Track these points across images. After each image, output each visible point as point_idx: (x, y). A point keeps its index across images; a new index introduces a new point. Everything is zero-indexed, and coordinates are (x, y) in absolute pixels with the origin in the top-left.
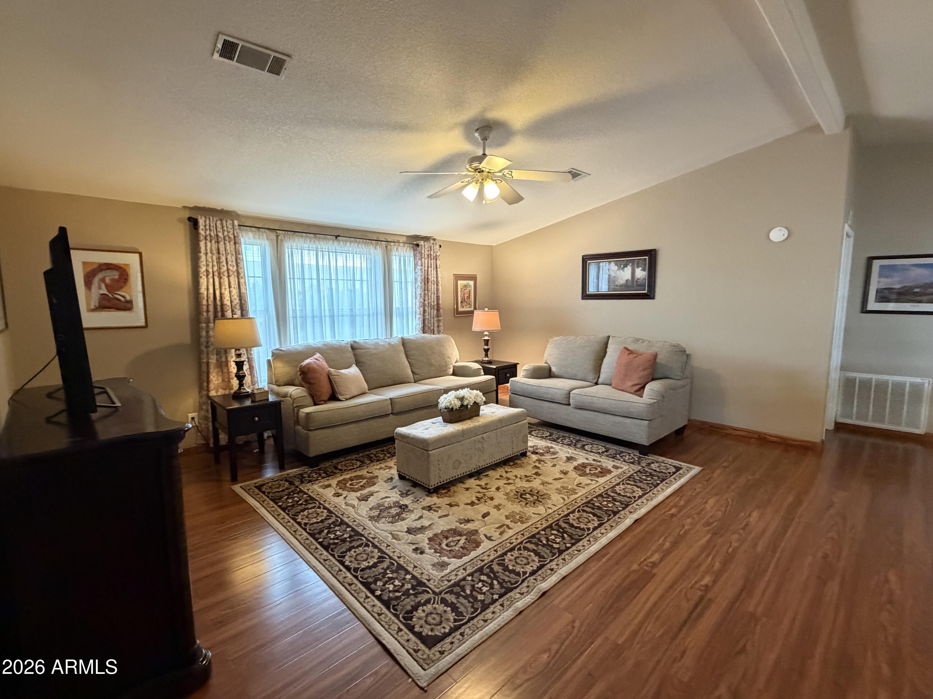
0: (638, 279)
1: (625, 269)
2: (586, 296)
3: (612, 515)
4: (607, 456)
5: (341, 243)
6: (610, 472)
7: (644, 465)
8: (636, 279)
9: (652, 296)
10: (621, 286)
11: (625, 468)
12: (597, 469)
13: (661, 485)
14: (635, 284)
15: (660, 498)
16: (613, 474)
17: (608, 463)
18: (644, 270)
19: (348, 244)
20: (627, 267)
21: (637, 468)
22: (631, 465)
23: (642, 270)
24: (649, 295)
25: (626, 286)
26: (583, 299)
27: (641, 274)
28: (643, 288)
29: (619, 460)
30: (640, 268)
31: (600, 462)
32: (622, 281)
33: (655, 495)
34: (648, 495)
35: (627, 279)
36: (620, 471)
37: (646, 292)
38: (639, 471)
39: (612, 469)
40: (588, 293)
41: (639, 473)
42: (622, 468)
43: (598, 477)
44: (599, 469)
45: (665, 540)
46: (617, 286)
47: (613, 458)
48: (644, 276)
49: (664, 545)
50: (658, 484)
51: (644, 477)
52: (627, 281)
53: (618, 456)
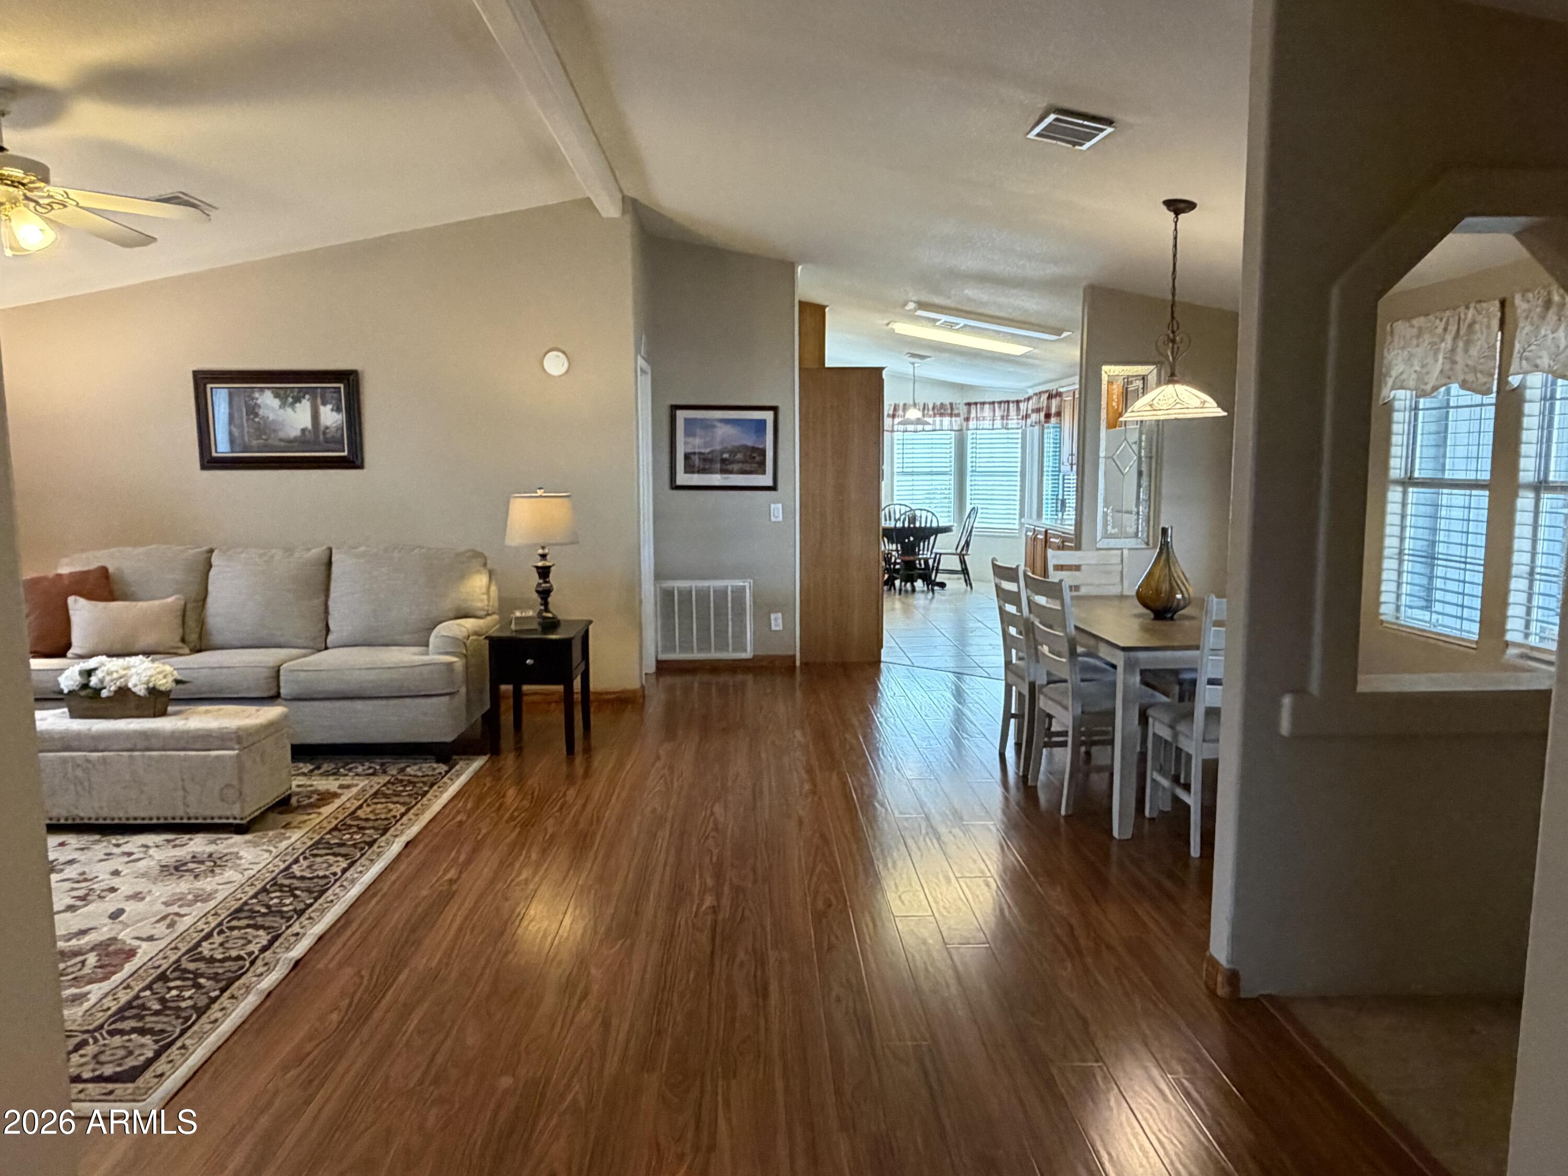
0: (327, 428)
1: (298, 405)
2: (210, 462)
3: (367, 848)
4: (321, 775)
6: (336, 795)
7: (395, 772)
8: (322, 428)
9: (358, 463)
10: (290, 441)
11: (361, 785)
12: (310, 798)
13: (431, 791)
14: (321, 437)
15: (436, 807)
16: (344, 798)
17: (331, 784)
18: (338, 409)
20: (300, 402)
21: (384, 779)
22: (372, 777)
23: (332, 410)
24: (353, 462)
25: (303, 440)
26: (203, 467)
27: (331, 418)
28: (339, 446)
29: (346, 775)
30: (329, 407)
31: (311, 786)
32: (294, 433)
33: (427, 807)
34: (416, 808)
35: (302, 426)
36: (354, 790)
37: (346, 453)
38: (389, 782)
39: (339, 791)
40: (214, 454)
41: (390, 786)
42: (357, 785)
43: (319, 807)
44: (315, 797)
45: (458, 852)
46: (281, 440)
47: (334, 774)
48: (339, 422)
49: (458, 858)
50: (427, 792)
51: (401, 788)
52: (303, 430)
53: (342, 770)
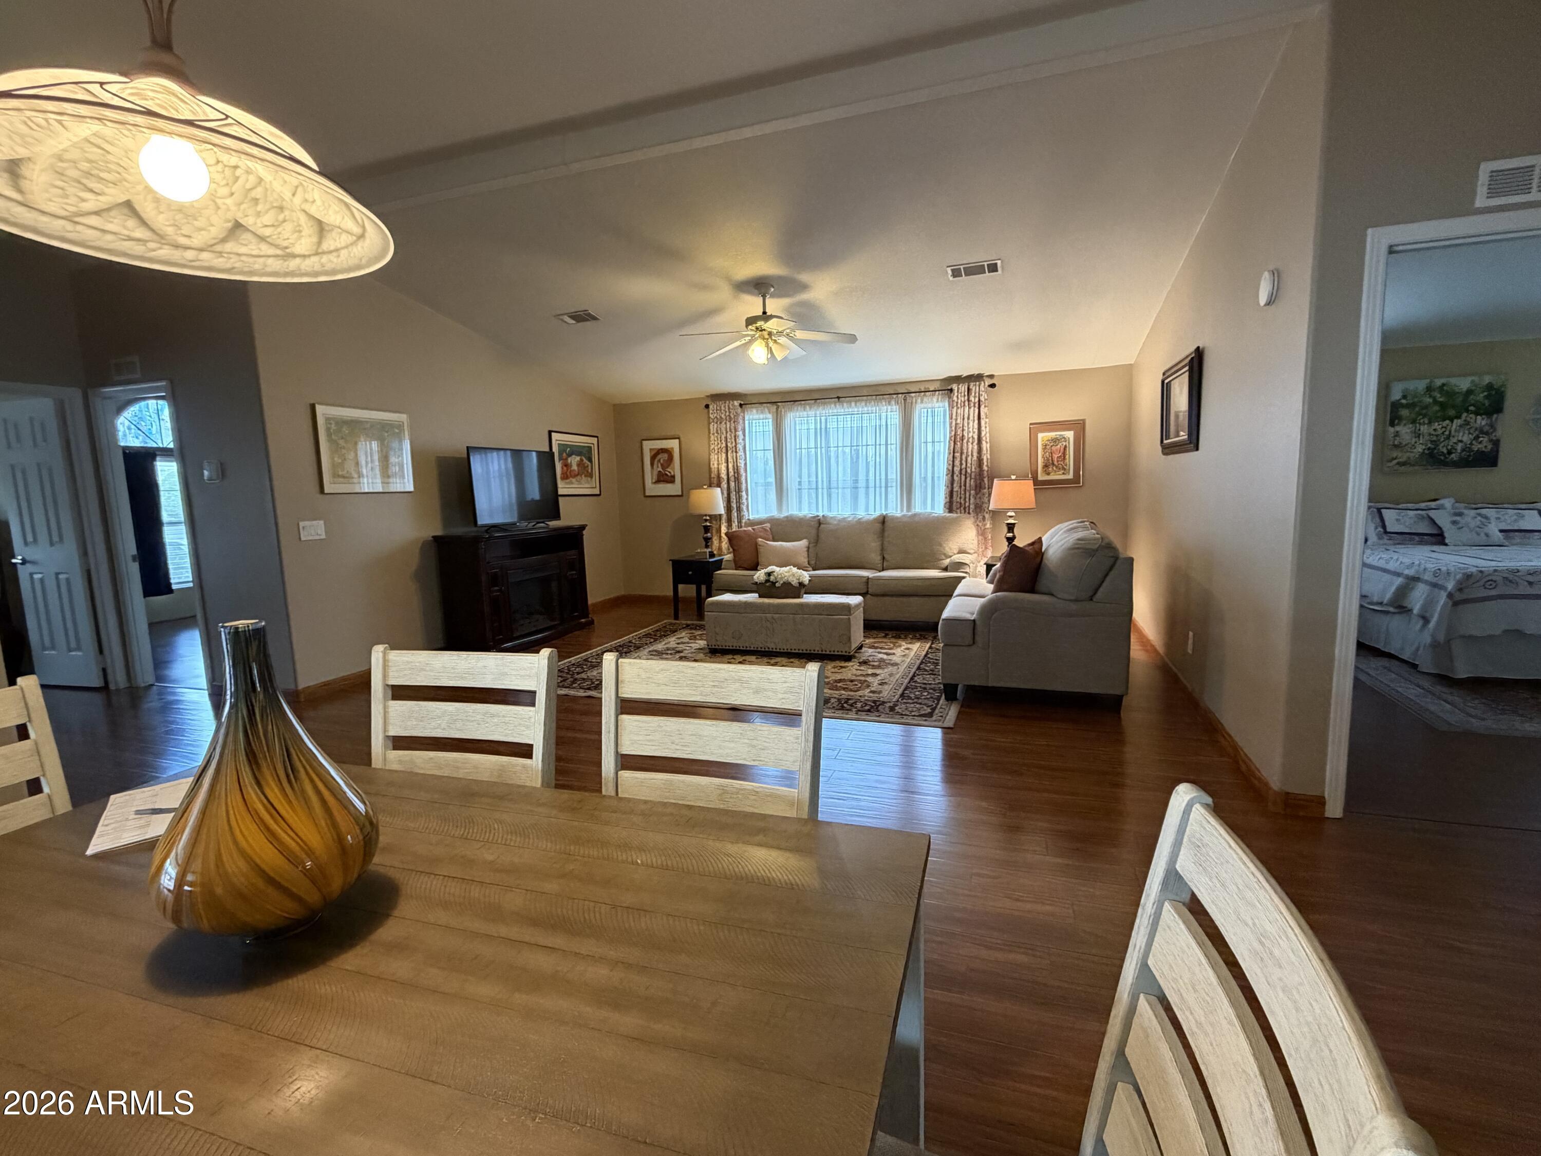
2: (1164, 448)
5: (845, 404)
9: (1193, 445)
19: (853, 404)
37: (1186, 436)
40: (1164, 442)
